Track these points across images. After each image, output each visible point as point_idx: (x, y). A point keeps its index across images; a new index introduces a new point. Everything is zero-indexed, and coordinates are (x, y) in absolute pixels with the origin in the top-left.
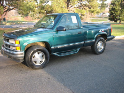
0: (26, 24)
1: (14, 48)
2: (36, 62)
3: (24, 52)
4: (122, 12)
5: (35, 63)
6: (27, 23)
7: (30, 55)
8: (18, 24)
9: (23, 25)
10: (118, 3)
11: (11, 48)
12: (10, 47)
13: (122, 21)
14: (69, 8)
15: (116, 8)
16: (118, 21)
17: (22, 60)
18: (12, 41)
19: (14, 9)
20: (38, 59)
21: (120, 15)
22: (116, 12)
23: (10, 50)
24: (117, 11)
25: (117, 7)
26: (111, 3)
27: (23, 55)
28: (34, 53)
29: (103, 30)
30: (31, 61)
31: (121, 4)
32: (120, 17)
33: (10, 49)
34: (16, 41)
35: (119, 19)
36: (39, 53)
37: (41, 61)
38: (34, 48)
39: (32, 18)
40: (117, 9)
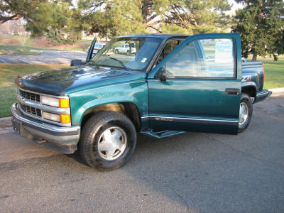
0: (40, 54)
1: (54, 118)
2: (104, 153)
3: (79, 128)
4: (258, 35)
5: (102, 156)
6: (42, 51)
7: (94, 135)
8: (20, 53)
9: (34, 57)
10: (250, 16)
11: (45, 115)
12: (40, 115)
13: (258, 56)
14: (147, 21)
15: (246, 27)
16: (250, 56)
17: (72, 147)
18: (50, 99)
19: (15, 18)
20: (109, 145)
21: (254, 42)
22: (247, 34)
23: (41, 122)
24: (249, 34)
25: (249, 24)
26: (235, 15)
27: (78, 136)
28: (102, 130)
29: (249, 76)
30: (95, 149)
31: (256, 18)
32: (255, 47)
33: (42, 119)
34: (62, 101)
35: (253, 51)
36: (112, 131)
37: (117, 150)
38: (104, 117)
39: (51, 40)
40: (248, 28)
